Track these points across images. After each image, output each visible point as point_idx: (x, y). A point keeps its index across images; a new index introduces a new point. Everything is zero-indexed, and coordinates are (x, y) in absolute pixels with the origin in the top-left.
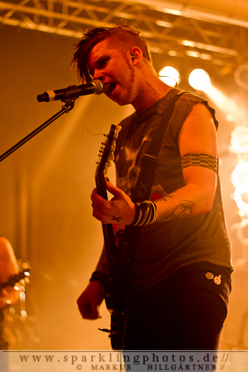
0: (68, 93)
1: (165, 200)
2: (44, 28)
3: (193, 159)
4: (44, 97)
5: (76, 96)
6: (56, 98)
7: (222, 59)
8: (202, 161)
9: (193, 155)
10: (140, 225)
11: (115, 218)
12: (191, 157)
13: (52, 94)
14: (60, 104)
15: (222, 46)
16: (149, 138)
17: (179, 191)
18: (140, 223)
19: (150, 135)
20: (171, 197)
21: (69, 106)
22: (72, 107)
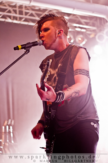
0: (27, 46)
1: (68, 90)
2: (15, 21)
3: (79, 72)
4: (17, 48)
5: (31, 47)
6: (22, 48)
7: (90, 31)
8: (83, 73)
9: (79, 70)
10: (58, 102)
11: (47, 99)
12: (79, 71)
13: (20, 47)
14: (24, 51)
15: (90, 26)
16: (61, 64)
17: (73, 86)
18: (58, 101)
19: (62, 63)
20: (70, 89)
21: (28, 51)
22: (29, 52)
